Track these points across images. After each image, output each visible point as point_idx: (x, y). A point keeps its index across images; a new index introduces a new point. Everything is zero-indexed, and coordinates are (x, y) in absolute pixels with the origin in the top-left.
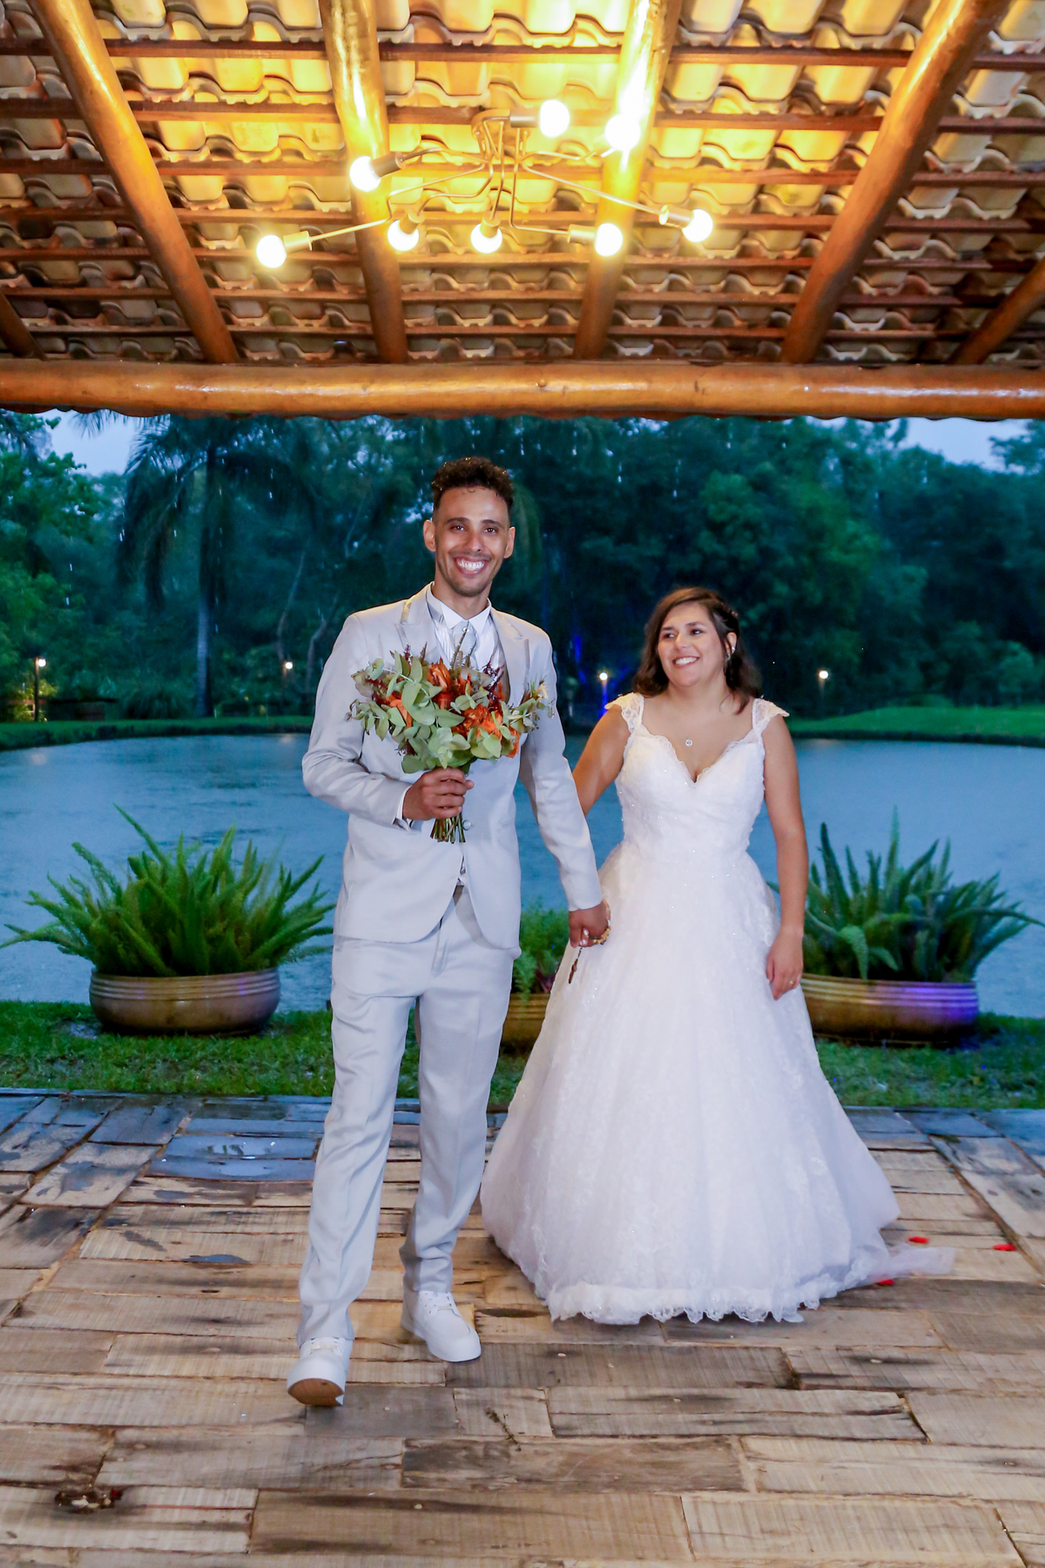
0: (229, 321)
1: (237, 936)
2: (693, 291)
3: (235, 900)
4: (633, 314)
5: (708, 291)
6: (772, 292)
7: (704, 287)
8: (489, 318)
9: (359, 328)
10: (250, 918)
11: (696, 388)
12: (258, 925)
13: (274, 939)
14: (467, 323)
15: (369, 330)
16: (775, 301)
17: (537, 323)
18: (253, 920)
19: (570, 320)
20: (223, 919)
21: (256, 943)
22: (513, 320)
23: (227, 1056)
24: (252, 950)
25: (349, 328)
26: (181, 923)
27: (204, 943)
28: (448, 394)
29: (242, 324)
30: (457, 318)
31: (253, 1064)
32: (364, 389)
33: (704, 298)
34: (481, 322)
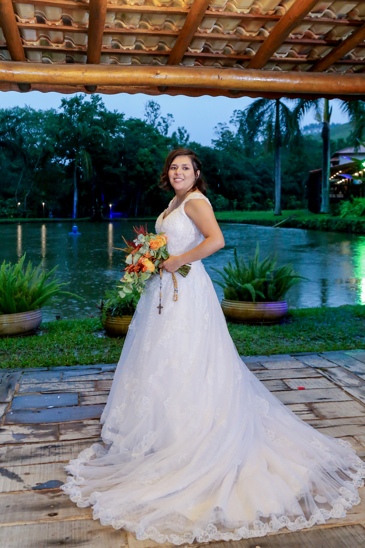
0: (23, 43)
1: (26, 297)
2: (223, 33)
3: (24, 284)
4: (193, 46)
5: (229, 34)
6: (254, 35)
7: (227, 32)
8: (134, 47)
9: (79, 48)
10: (31, 291)
11: (219, 77)
12: (34, 293)
13: (41, 298)
14: (125, 48)
15: (84, 49)
16: (255, 39)
17: (153, 49)
18: (32, 291)
19: (167, 48)
20: (20, 292)
21: (33, 300)
22: (144, 48)
23: (26, 347)
24: (32, 302)
25: (75, 48)
26: (4, 294)
27: (14, 301)
28: (119, 78)
29: (29, 44)
30: (120, 45)
31: (37, 350)
32: (83, 73)
33: (227, 36)
34: (131, 48)
